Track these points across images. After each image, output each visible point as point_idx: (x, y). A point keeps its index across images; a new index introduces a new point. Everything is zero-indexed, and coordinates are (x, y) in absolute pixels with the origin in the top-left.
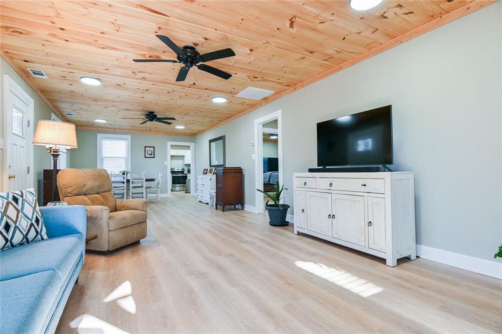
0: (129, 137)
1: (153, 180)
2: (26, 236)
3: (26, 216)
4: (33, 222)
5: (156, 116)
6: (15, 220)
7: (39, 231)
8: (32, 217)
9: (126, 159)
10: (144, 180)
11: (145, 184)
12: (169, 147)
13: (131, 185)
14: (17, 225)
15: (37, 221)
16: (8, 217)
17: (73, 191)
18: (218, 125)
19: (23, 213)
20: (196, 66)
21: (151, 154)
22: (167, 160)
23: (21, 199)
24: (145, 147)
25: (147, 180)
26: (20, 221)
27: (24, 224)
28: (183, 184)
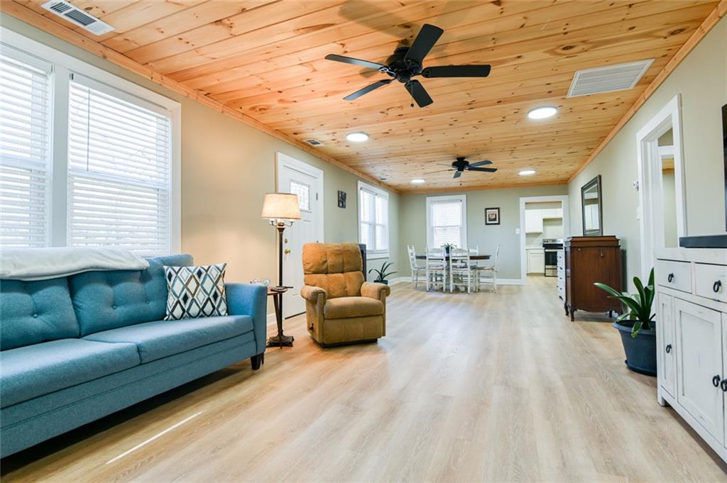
0: (463, 197)
1: (486, 257)
2: (202, 309)
3: (205, 290)
4: (211, 297)
5: (467, 163)
6: (193, 293)
7: (216, 306)
8: (211, 292)
9: (461, 228)
10: (468, 258)
11: (470, 263)
12: (522, 205)
13: (452, 264)
14: (195, 297)
15: (215, 296)
16: (188, 290)
17: (311, 267)
18: (591, 158)
19: (203, 287)
20: (420, 74)
21: (495, 219)
22: (519, 227)
23: (205, 273)
24: (486, 209)
25: (472, 258)
26: (198, 295)
27: (201, 297)
28: (552, 265)
